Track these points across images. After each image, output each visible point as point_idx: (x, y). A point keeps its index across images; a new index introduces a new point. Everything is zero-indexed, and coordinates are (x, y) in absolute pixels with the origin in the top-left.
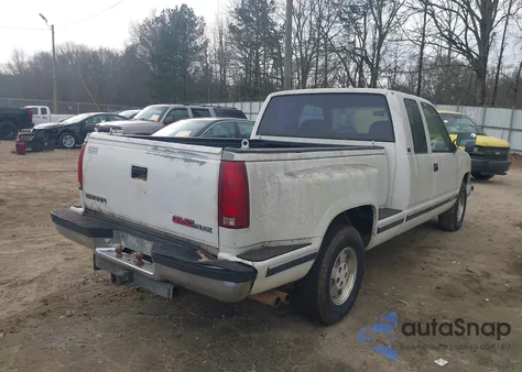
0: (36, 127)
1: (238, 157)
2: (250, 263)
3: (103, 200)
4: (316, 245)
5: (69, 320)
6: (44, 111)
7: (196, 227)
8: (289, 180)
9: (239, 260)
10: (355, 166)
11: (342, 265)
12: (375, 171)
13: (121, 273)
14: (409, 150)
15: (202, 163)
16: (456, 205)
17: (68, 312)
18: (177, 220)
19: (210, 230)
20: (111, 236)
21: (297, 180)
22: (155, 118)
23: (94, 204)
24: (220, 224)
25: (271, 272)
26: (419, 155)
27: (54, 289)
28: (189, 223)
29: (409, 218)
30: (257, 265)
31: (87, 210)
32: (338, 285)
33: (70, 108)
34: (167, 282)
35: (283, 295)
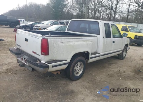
0: (20, 25)
1: (46, 38)
2: (47, 64)
3: (20, 46)
4: (69, 61)
5: (12, 74)
6: (24, 21)
7: (37, 54)
8: (61, 44)
9: (45, 63)
10: (84, 41)
11: (79, 66)
12: (90, 42)
13: (21, 64)
14: (103, 37)
15: (38, 38)
16: (123, 52)
17: (12, 72)
18: (33, 52)
19: (39, 55)
20: (21, 55)
21: (63, 44)
22: (50, 24)
23: (19, 47)
24: (41, 54)
25: (53, 67)
26: (107, 39)
27: (10, 67)
28: (35, 53)
29: (102, 55)
30: (49, 64)
31: (17, 48)
32: (77, 71)
33: (31, 20)
34: (30, 67)
35: (59, 72)
